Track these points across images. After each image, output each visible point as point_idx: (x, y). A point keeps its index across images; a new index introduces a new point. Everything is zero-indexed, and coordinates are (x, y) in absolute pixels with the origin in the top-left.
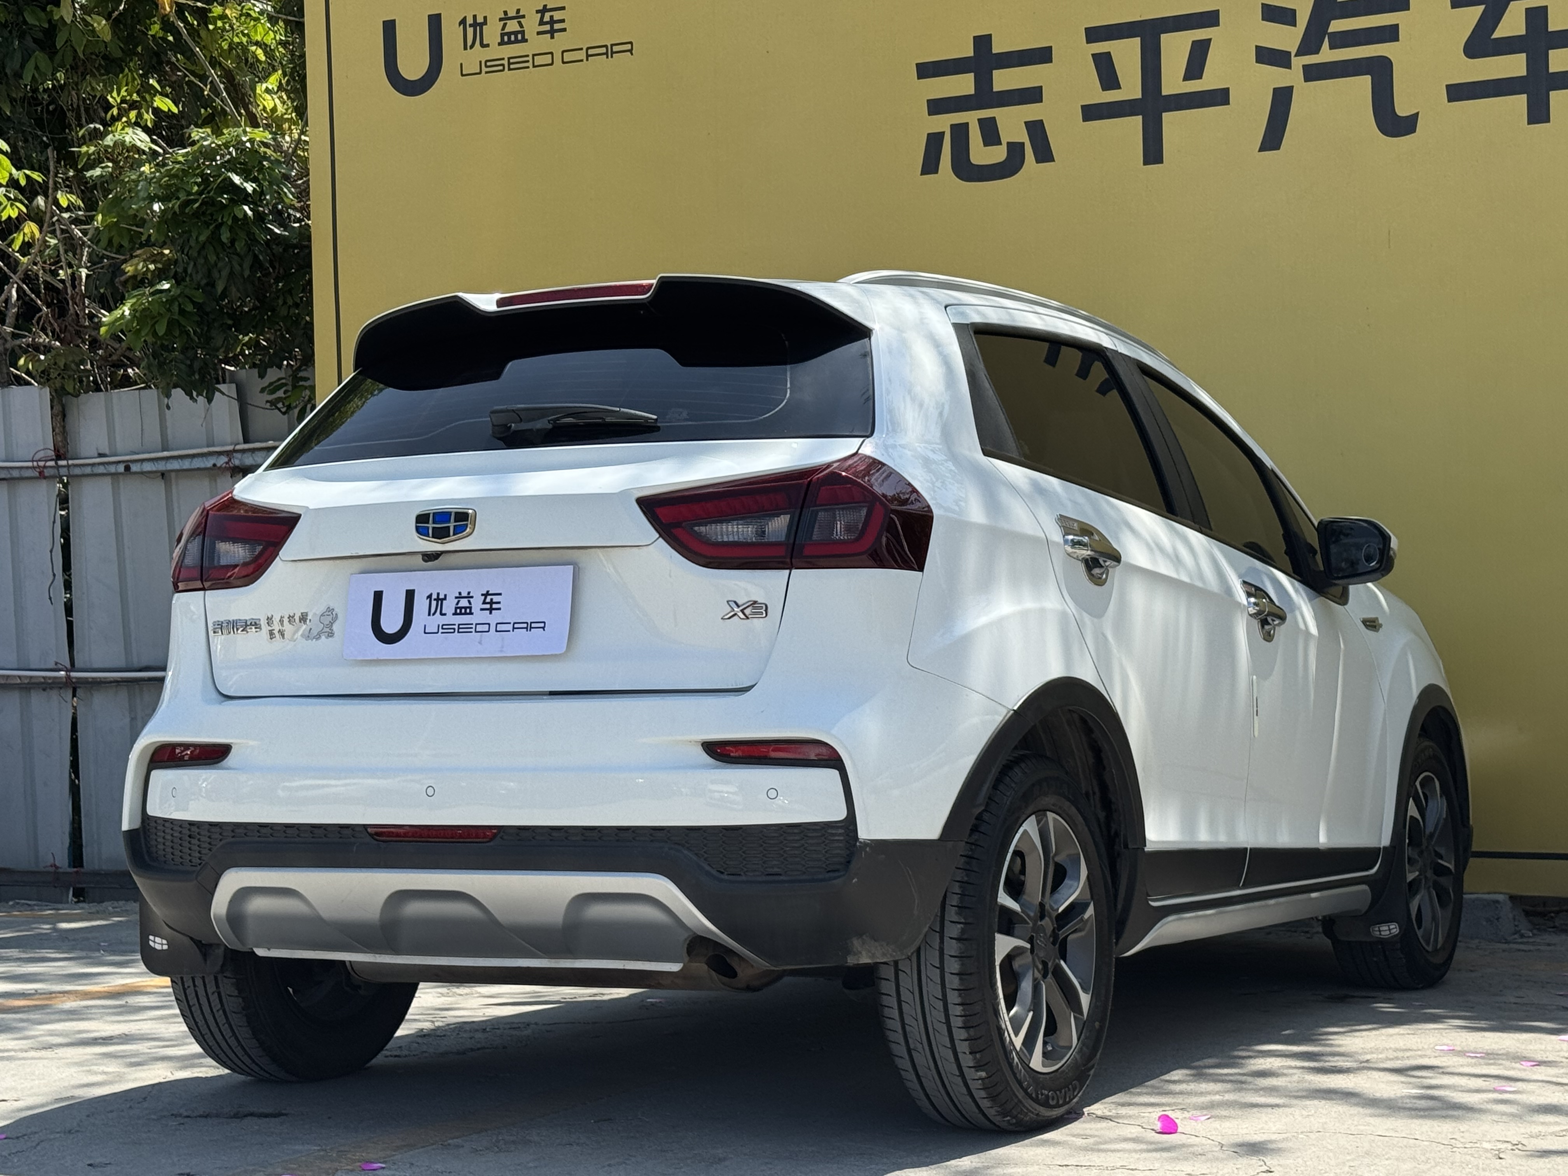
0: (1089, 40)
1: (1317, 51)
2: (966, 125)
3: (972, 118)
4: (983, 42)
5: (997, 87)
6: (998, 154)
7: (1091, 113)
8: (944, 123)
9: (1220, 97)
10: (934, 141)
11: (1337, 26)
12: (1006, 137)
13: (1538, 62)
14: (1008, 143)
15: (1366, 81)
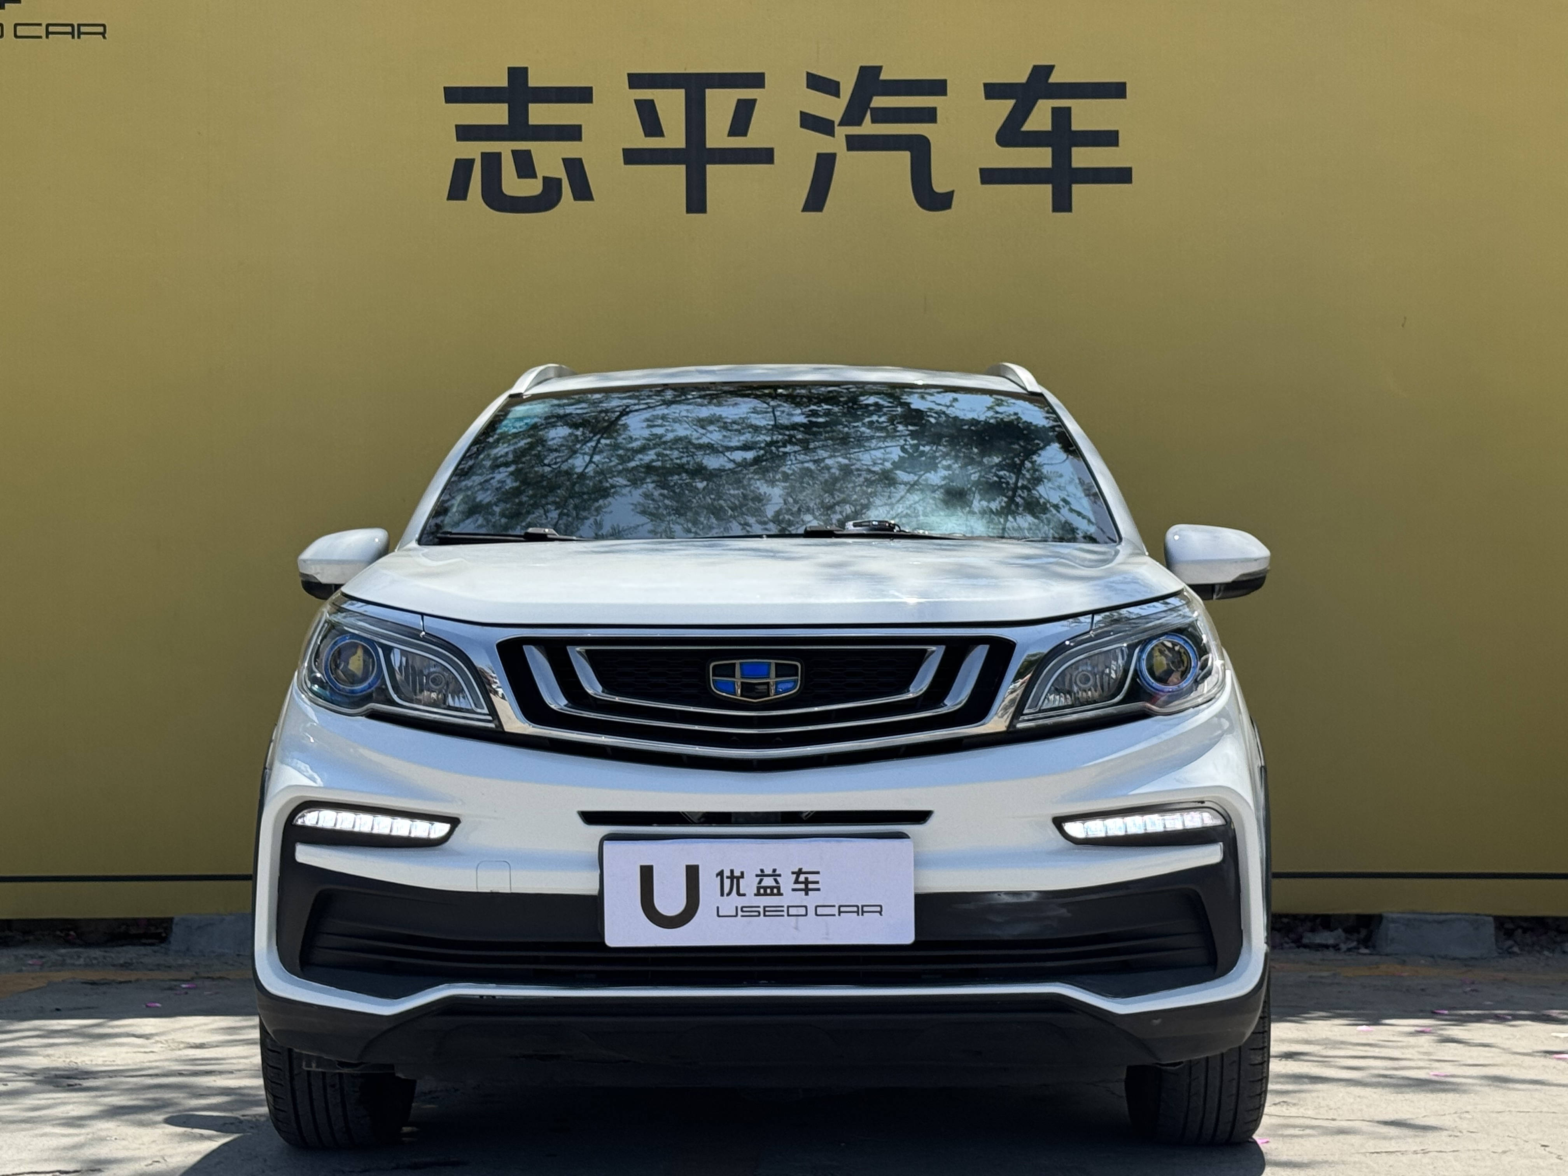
0: (632, 86)
1: (859, 123)
2: (499, 155)
3: (505, 148)
4: (518, 75)
5: (533, 120)
6: (532, 188)
7: (632, 157)
8: (474, 150)
9: (765, 156)
10: (463, 168)
11: (879, 102)
12: (542, 170)
13: (1062, 157)
14: (545, 178)
15: (904, 158)
